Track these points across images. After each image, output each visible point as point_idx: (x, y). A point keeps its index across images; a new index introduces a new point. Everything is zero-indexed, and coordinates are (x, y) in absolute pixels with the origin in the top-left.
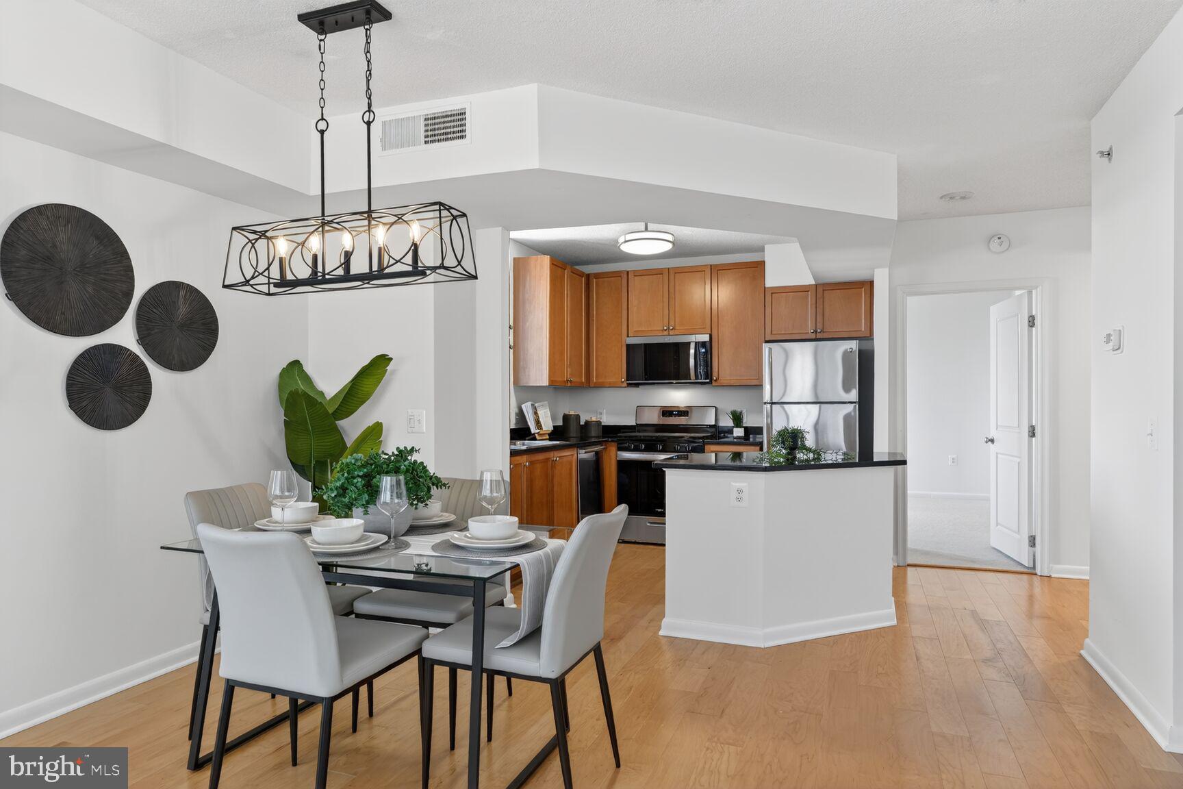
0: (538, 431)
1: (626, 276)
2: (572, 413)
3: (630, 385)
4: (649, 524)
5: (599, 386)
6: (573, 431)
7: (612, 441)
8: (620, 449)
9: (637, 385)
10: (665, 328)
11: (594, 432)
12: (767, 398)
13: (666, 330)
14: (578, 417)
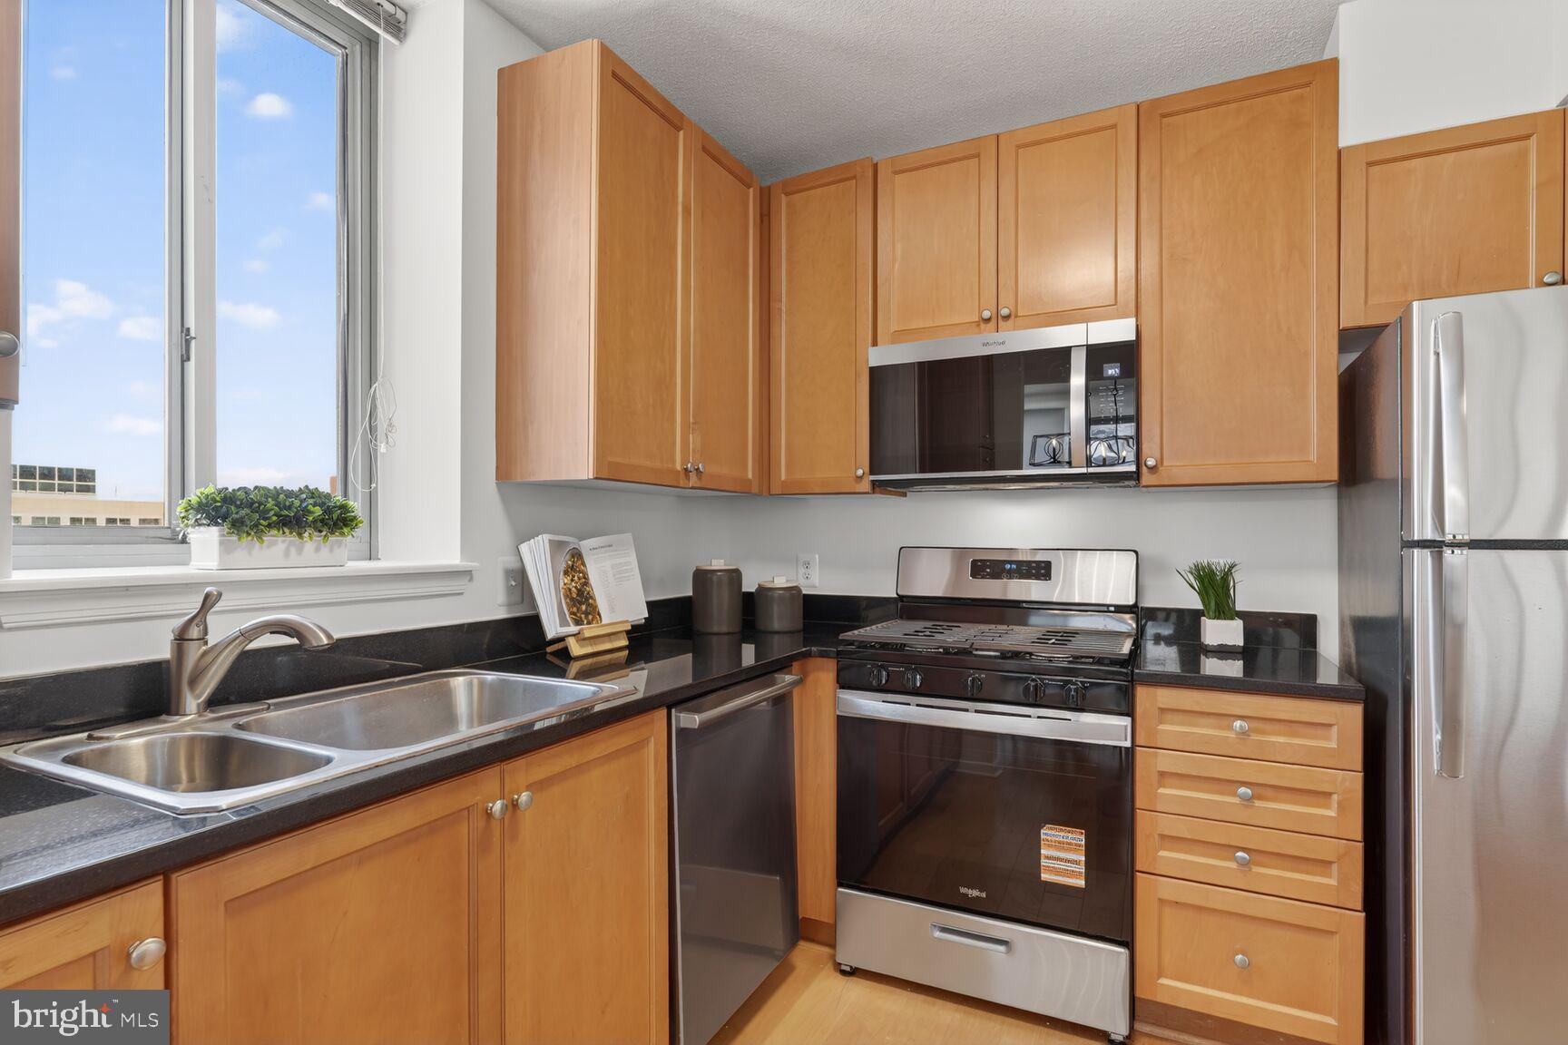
0: (573, 629)
1: (870, 173)
2: (718, 564)
3: (877, 487)
4: (938, 934)
5: (796, 493)
6: (721, 617)
7: (823, 655)
8: (844, 684)
9: (901, 488)
10: (986, 314)
11: (779, 619)
12: (1423, 528)
13: (988, 320)
14: (735, 576)
